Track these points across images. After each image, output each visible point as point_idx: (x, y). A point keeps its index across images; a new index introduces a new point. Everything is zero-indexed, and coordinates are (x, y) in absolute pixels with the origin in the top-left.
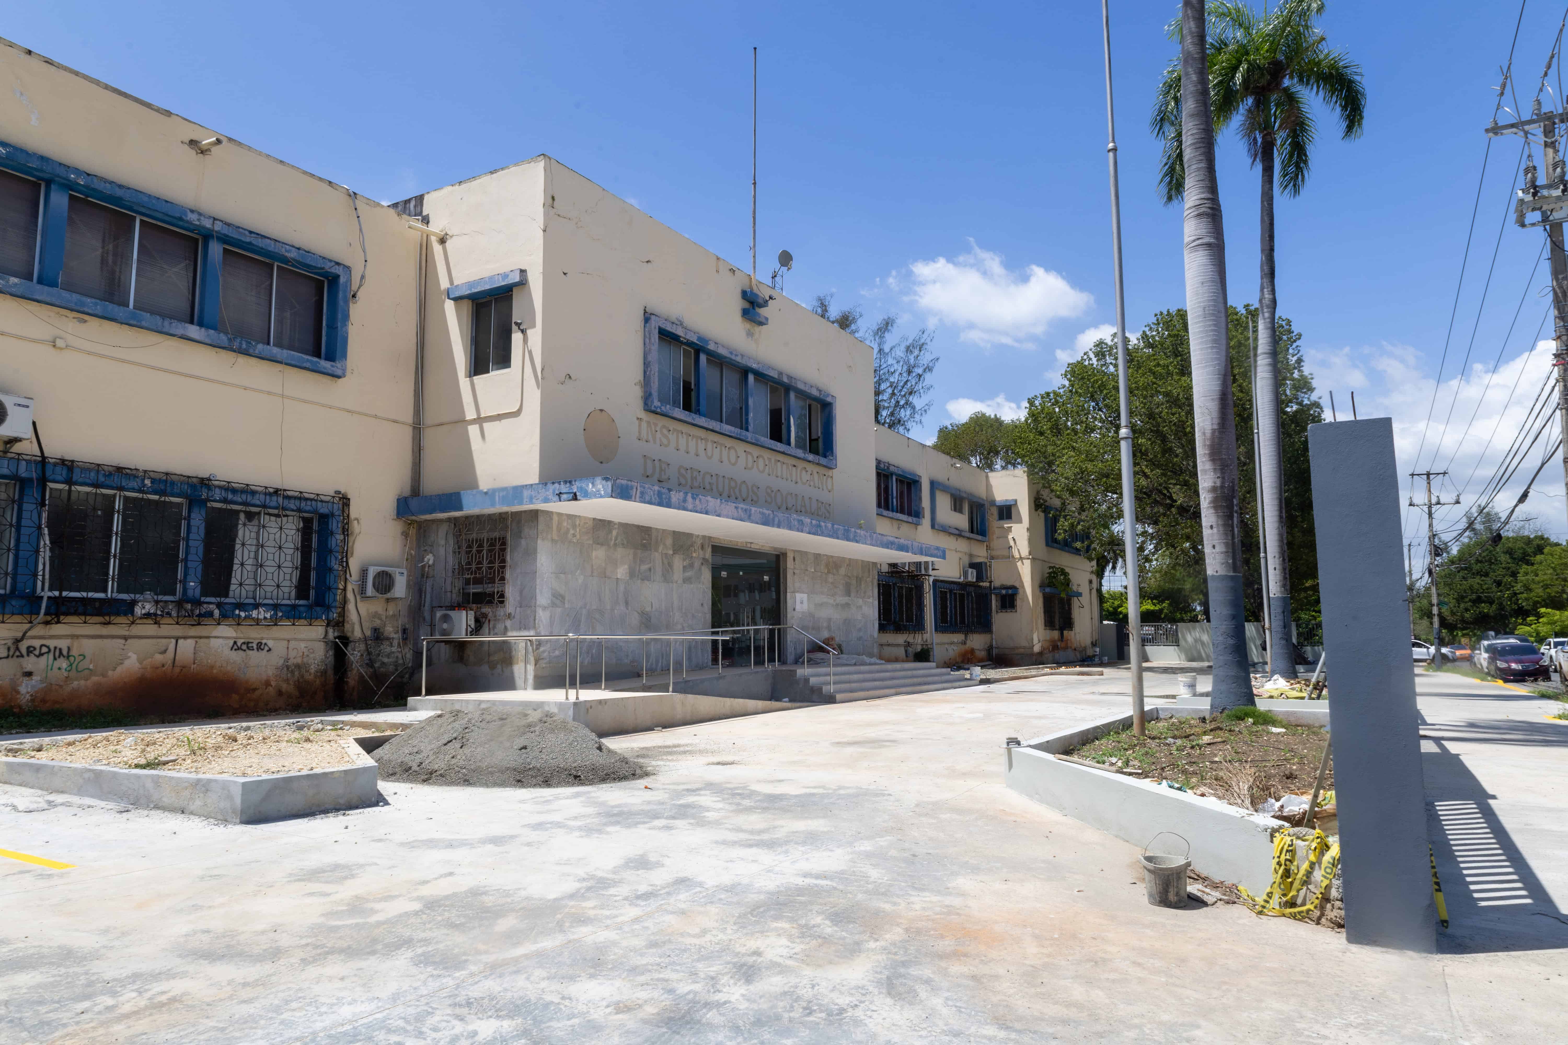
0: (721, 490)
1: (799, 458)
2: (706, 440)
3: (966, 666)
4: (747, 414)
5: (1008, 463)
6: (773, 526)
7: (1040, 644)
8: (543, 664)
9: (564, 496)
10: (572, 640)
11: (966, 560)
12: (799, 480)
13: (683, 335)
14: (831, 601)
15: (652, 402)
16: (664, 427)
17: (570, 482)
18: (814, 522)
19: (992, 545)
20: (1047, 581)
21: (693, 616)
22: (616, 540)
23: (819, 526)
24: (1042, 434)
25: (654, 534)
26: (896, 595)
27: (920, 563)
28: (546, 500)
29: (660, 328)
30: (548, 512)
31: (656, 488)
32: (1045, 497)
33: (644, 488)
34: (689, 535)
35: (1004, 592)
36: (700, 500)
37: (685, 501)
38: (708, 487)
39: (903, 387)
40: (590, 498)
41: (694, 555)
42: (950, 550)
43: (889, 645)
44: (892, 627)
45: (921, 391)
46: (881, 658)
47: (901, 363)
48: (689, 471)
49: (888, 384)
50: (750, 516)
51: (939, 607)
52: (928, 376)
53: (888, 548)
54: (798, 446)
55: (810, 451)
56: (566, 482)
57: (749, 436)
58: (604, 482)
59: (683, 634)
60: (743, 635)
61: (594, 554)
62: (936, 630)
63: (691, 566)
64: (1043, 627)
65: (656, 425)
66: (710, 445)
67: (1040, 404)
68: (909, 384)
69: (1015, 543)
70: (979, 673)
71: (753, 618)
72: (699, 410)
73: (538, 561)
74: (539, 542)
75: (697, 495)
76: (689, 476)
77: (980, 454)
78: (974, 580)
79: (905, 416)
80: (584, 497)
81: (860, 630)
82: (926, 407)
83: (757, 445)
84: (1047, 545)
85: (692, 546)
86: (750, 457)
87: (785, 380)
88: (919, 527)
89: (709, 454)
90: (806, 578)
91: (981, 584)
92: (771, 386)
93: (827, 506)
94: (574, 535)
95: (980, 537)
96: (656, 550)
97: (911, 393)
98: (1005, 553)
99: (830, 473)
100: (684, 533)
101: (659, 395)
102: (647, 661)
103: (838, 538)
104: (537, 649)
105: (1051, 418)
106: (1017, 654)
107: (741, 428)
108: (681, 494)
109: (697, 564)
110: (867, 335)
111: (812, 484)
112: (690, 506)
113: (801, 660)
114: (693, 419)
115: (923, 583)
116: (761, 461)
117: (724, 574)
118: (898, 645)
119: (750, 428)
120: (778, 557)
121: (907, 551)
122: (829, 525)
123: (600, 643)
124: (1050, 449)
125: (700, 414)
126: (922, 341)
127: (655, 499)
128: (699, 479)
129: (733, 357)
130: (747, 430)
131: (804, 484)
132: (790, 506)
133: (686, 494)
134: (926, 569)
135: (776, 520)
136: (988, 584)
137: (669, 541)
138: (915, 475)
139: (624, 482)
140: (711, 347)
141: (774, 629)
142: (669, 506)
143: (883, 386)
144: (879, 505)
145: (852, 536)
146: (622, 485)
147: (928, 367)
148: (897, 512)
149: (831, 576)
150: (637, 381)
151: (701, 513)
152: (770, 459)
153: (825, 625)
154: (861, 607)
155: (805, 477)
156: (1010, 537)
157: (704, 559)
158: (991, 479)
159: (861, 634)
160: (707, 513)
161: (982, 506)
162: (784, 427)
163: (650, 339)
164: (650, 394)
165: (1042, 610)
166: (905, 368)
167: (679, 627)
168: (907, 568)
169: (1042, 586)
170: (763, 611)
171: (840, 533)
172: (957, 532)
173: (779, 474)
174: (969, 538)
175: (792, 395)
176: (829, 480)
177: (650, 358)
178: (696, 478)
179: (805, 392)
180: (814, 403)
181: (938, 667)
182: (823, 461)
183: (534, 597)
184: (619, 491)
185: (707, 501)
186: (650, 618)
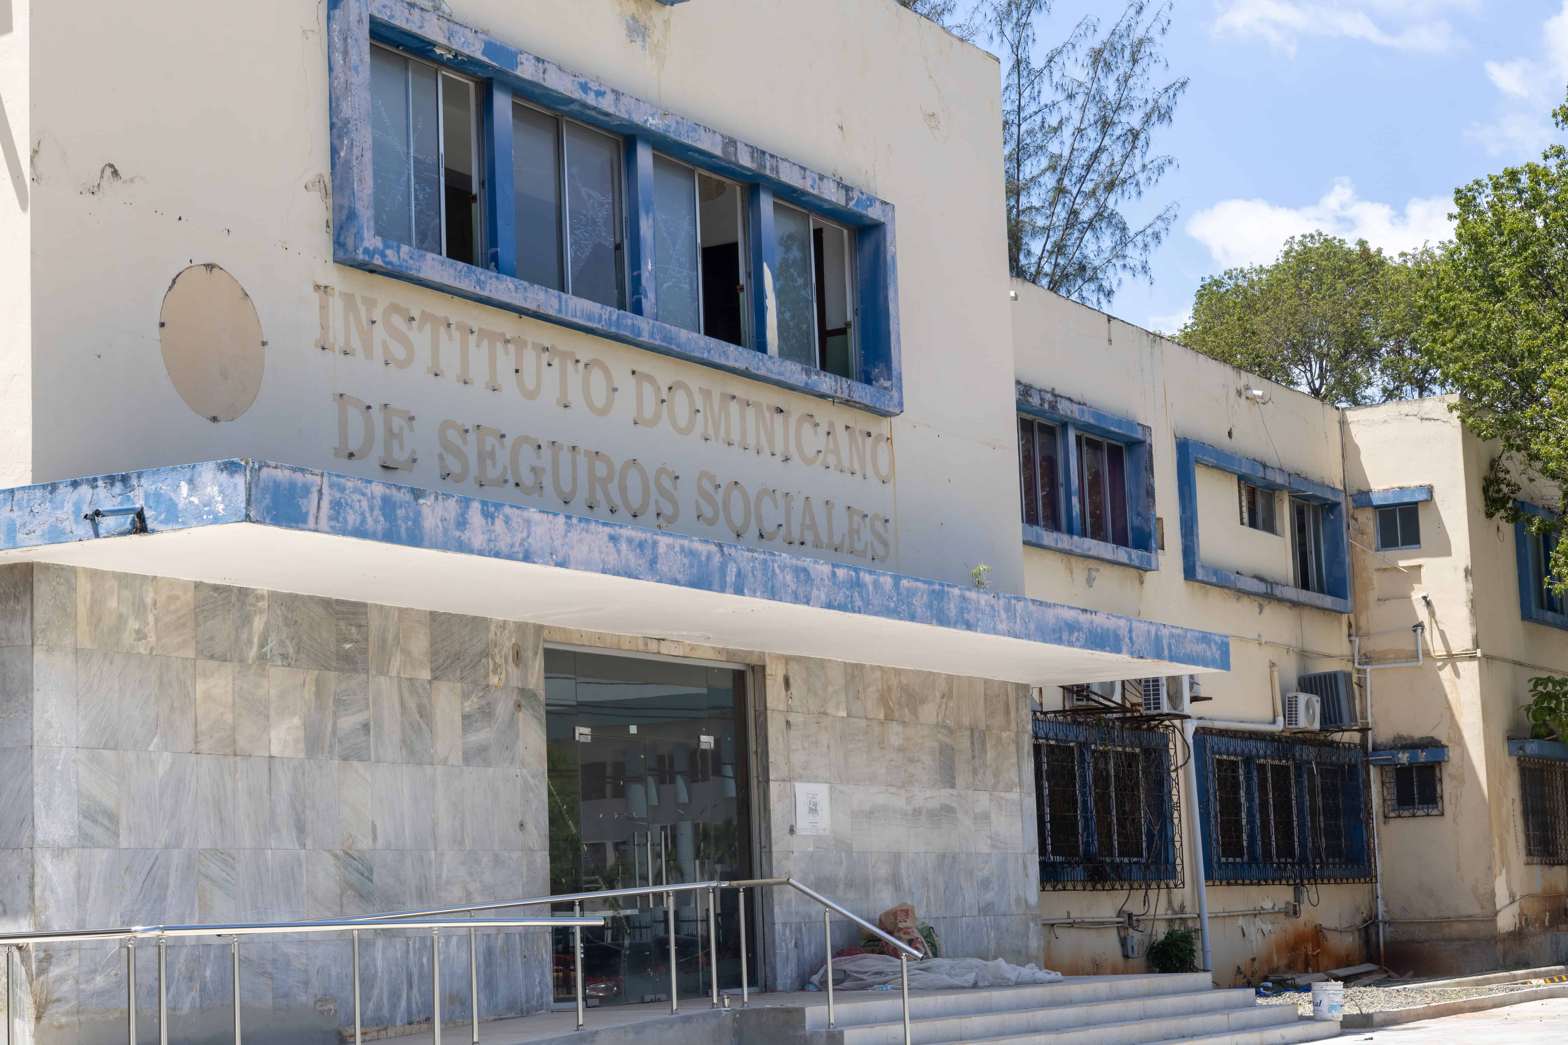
0: (567, 487)
1: (792, 388)
2: (520, 343)
3: (1301, 980)
4: (636, 264)
5: (1401, 379)
6: (722, 590)
7: (1515, 908)
8: (58, 1015)
9: (107, 523)
10: (142, 943)
11: (1290, 669)
12: (793, 451)
13: (441, 39)
14: (900, 802)
15: (359, 236)
16: (394, 308)
17: (125, 479)
18: (841, 573)
19: (1363, 622)
20: (1529, 722)
21: (497, 860)
22: (262, 646)
23: (856, 584)
24: (1499, 292)
25: (374, 622)
26: (1090, 778)
27: (1156, 680)
28: (56, 536)
29: (373, 20)
30: (61, 568)
31: (378, 489)
32: (1514, 476)
33: (342, 489)
34: (478, 624)
35: (1404, 758)
36: (507, 520)
37: (462, 523)
38: (528, 480)
39: (1088, 168)
40: (185, 525)
41: (494, 680)
42: (1241, 639)
43: (1071, 925)
44: (1079, 872)
45: (1142, 177)
46: (1050, 965)
47: (1080, 99)
48: (472, 437)
49: (1044, 163)
50: (653, 562)
51: (1215, 807)
52: (1158, 132)
53: (1059, 641)
54: (785, 353)
55: (823, 367)
56: (111, 480)
57: (644, 326)
58: (224, 477)
59: (468, 914)
60: (645, 909)
61: (200, 687)
62: (1209, 876)
63: (486, 712)
64: (1523, 856)
65: (370, 303)
66: (529, 355)
67: (1492, 206)
68: (1104, 158)
69: (1432, 614)
70: (1339, 999)
71: (673, 857)
72: (495, 258)
73: (36, 714)
74: (39, 656)
75: (498, 506)
76: (471, 449)
77: (1321, 357)
78: (1317, 726)
79: (1100, 251)
80: (166, 521)
81: (985, 884)
82: (1159, 226)
83: (667, 353)
84: (1526, 615)
85: (486, 653)
86: (647, 388)
87: (745, 160)
88: (1149, 576)
89: (530, 384)
90: (824, 738)
91: (1337, 737)
92: (703, 180)
93: (879, 525)
94: (140, 635)
95: (1327, 601)
96: (383, 671)
97: (1110, 187)
98: (1405, 643)
99: (882, 427)
100: (461, 618)
101: (377, 218)
102: (365, 999)
103: (912, 618)
104: (41, 971)
105: (1524, 247)
106: (1450, 940)
107: (621, 306)
108: (452, 503)
109: (503, 707)
110: (978, 19)
111: (832, 460)
112: (478, 540)
113: (815, 979)
114: (479, 282)
115: (1165, 738)
116: (680, 398)
117: (583, 733)
118: (1099, 925)
119: (648, 304)
120: (739, 677)
121: (1117, 650)
122: (887, 581)
123: (225, 947)
124: (1522, 338)
125: (498, 269)
126: (1139, 33)
127: (376, 521)
128: (503, 457)
129: (591, 99)
130: (638, 309)
131: (809, 462)
132: (769, 527)
133: (465, 502)
134: (1175, 698)
135: (732, 571)
136: (1356, 737)
137: (420, 644)
138: (1132, 424)
139: (283, 475)
140: (526, 71)
141: (736, 891)
142: (415, 539)
143: (1029, 169)
144: (1030, 517)
145: (953, 611)
146: (277, 485)
147: (1156, 108)
148: (1084, 534)
149: (895, 728)
150: (311, 176)
151: (510, 557)
152: (707, 394)
153: (883, 871)
154: (986, 816)
155: (813, 440)
156: (1416, 596)
157: (522, 691)
158: (1354, 429)
159: (989, 896)
160: (527, 557)
161: (1329, 507)
162: (745, 300)
163: (345, 54)
164: (352, 215)
165: (1518, 807)
166: (1092, 112)
167: (457, 892)
168: (1117, 698)
169: (1514, 737)
170: (702, 836)
171: (919, 603)
172: (1261, 587)
173: (736, 436)
174: (1295, 604)
175: (766, 203)
176: (883, 446)
177: (346, 110)
178: (492, 455)
179: (803, 193)
180: (830, 226)
181: (1217, 985)
182: (861, 392)
183: (27, 819)
184: (267, 501)
185: (528, 522)
186: (371, 870)
